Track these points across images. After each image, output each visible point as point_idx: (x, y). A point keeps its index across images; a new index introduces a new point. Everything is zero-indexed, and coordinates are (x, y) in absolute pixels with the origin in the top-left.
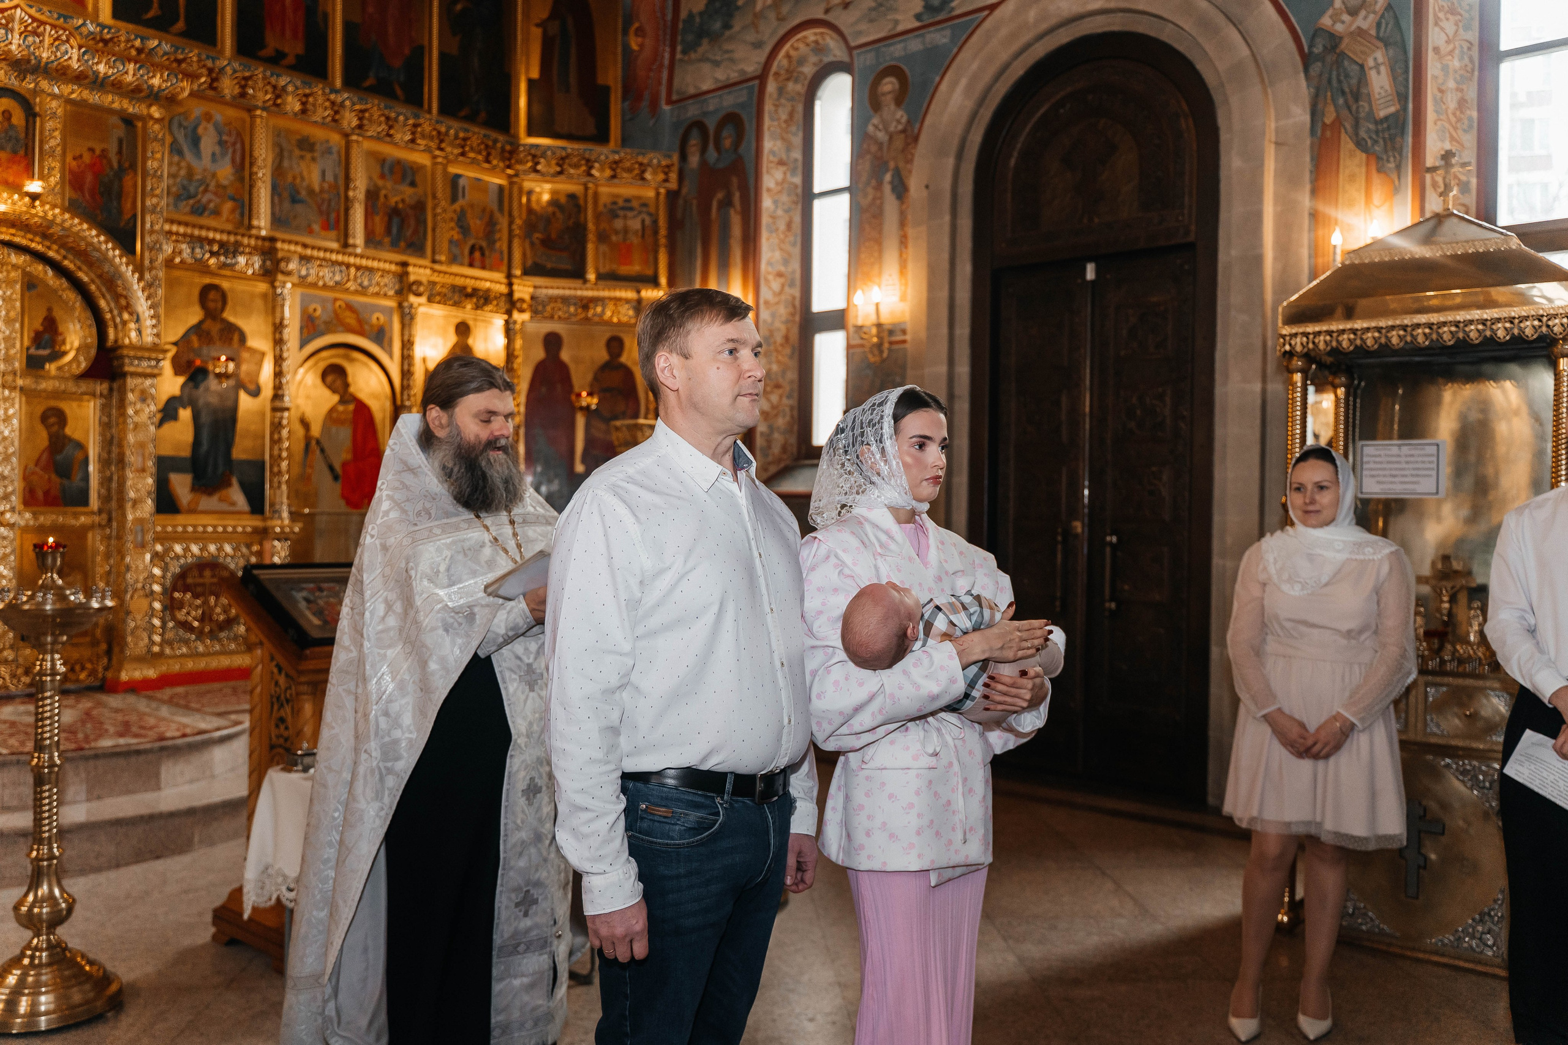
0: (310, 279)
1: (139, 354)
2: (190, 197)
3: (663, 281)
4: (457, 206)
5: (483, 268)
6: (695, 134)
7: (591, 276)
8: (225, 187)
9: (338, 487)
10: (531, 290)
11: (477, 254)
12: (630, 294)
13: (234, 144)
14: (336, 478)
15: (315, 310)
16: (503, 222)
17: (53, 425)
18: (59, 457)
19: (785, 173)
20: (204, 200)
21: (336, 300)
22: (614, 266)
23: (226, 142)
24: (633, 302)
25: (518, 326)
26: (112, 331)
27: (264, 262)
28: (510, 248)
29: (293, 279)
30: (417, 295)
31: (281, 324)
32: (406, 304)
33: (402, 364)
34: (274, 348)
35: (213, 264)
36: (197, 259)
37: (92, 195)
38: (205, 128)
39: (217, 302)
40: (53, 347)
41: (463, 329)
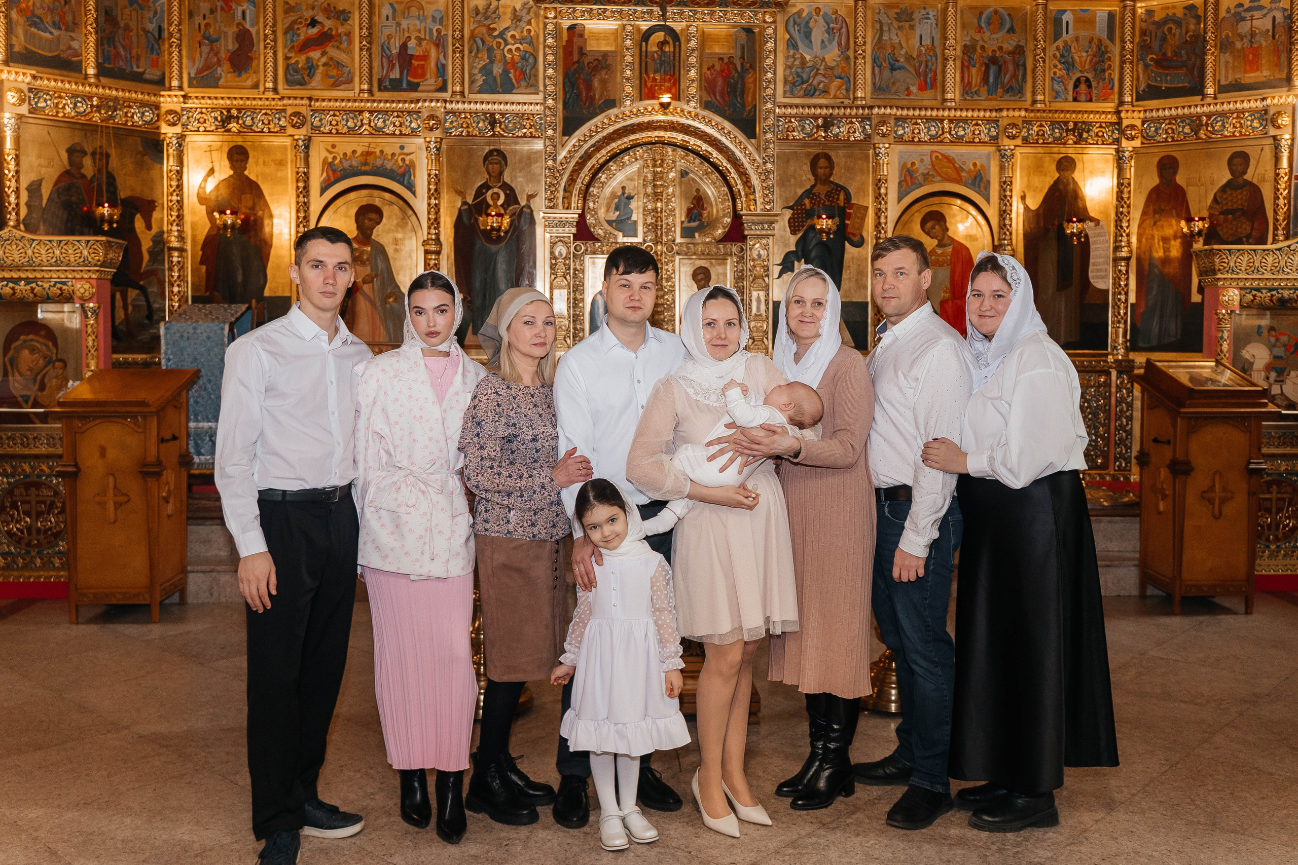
0: (906, 138)
1: (756, 219)
2: (803, 83)
4: (1060, 43)
5: (1091, 100)
7: (1210, 91)
8: (832, 68)
10: (1142, 115)
11: (1083, 87)
13: (840, 29)
15: (913, 164)
16: (1116, 50)
17: (701, 280)
20: (815, 83)
21: (932, 152)
22: (1238, 76)
23: (833, 29)
24: (1257, 112)
25: (1127, 154)
26: (740, 202)
27: (864, 128)
28: (1121, 74)
29: (889, 139)
30: (1011, 137)
31: (881, 180)
32: (1005, 148)
33: (1000, 205)
34: (876, 203)
35: (819, 137)
36: (806, 134)
37: (722, 96)
38: (816, 21)
39: (826, 168)
40: (700, 220)
41: (1066, 164)
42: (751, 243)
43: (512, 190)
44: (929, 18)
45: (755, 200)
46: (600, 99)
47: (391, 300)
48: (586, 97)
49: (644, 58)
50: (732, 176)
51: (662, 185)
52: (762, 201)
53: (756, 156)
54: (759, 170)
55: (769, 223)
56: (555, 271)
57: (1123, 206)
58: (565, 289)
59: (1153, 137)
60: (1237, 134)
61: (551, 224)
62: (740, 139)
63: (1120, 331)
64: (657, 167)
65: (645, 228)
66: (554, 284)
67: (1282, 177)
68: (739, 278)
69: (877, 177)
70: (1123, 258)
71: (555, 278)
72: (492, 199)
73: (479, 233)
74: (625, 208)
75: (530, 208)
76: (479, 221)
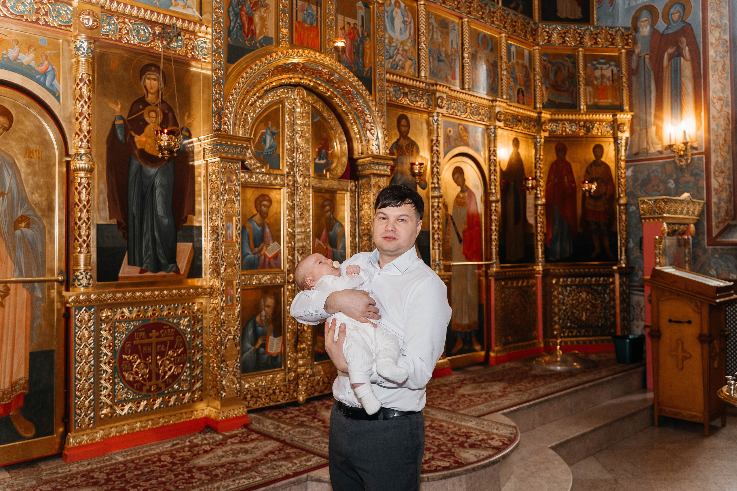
1: (379, 161)
2: (391, 58)
3: (626, 108)
4: (510, 63)
5: (524, 104)
6: (645, 13)
7: (583, 107)
9: (461, 247)
10: (550, 117)
11: (521, 94)
12: (609, 117)
13: (410, 23)
14: (460, 241)
15: (450, 131)
17: (327, 211)
18: (331, 233)
19: (720, 33)
20: (397, 60)
21: (460, 124)
22: (596, 100)
23: (406, 21)
24: (610, 122)
25: (543, 140)
26: (360, 146)
27: (428, 100)
28: (535, 90)
29: (444, 111)
30: (500, 121)
31: (437, 140)
32: (492, 127)
33: (490, 166)
34: (432, 157)
35: (405, 101)
36: (397, 98)
37: (350, 55)
38: (397, 12)
39: (406, 126)
40: (326, 158)
41: (516, 142)
42: (373, 181)
43: (170, 109)
44: (454, 30)
45: (378, 146)
46: (260, 35)
47: (23, 225)
48: (248, 31)
49: (294, 6)
50: (356, 123)
51: (302, 124)
52: (383, 146)
53: (373, 109)
54: (382, 121)
55: (388, 165)
56: (226, 197)
57: (540, 173)
58: (234, 215)
59: (555, 131)
60: (599, 134)
61: (224, 148)
62: (368, 93)
63: (540, 250)
64: (298, 107)
65: (287, 162)
66: (224, 210)
67: (623, 161)
68: (353, 210)
69: (435, 138)
70: (541, 205)
71: (225, 204)
72: (150, 117)
73: (136, 152)
74: (270, 141)
75: (189, 131)
76: (136, 140)
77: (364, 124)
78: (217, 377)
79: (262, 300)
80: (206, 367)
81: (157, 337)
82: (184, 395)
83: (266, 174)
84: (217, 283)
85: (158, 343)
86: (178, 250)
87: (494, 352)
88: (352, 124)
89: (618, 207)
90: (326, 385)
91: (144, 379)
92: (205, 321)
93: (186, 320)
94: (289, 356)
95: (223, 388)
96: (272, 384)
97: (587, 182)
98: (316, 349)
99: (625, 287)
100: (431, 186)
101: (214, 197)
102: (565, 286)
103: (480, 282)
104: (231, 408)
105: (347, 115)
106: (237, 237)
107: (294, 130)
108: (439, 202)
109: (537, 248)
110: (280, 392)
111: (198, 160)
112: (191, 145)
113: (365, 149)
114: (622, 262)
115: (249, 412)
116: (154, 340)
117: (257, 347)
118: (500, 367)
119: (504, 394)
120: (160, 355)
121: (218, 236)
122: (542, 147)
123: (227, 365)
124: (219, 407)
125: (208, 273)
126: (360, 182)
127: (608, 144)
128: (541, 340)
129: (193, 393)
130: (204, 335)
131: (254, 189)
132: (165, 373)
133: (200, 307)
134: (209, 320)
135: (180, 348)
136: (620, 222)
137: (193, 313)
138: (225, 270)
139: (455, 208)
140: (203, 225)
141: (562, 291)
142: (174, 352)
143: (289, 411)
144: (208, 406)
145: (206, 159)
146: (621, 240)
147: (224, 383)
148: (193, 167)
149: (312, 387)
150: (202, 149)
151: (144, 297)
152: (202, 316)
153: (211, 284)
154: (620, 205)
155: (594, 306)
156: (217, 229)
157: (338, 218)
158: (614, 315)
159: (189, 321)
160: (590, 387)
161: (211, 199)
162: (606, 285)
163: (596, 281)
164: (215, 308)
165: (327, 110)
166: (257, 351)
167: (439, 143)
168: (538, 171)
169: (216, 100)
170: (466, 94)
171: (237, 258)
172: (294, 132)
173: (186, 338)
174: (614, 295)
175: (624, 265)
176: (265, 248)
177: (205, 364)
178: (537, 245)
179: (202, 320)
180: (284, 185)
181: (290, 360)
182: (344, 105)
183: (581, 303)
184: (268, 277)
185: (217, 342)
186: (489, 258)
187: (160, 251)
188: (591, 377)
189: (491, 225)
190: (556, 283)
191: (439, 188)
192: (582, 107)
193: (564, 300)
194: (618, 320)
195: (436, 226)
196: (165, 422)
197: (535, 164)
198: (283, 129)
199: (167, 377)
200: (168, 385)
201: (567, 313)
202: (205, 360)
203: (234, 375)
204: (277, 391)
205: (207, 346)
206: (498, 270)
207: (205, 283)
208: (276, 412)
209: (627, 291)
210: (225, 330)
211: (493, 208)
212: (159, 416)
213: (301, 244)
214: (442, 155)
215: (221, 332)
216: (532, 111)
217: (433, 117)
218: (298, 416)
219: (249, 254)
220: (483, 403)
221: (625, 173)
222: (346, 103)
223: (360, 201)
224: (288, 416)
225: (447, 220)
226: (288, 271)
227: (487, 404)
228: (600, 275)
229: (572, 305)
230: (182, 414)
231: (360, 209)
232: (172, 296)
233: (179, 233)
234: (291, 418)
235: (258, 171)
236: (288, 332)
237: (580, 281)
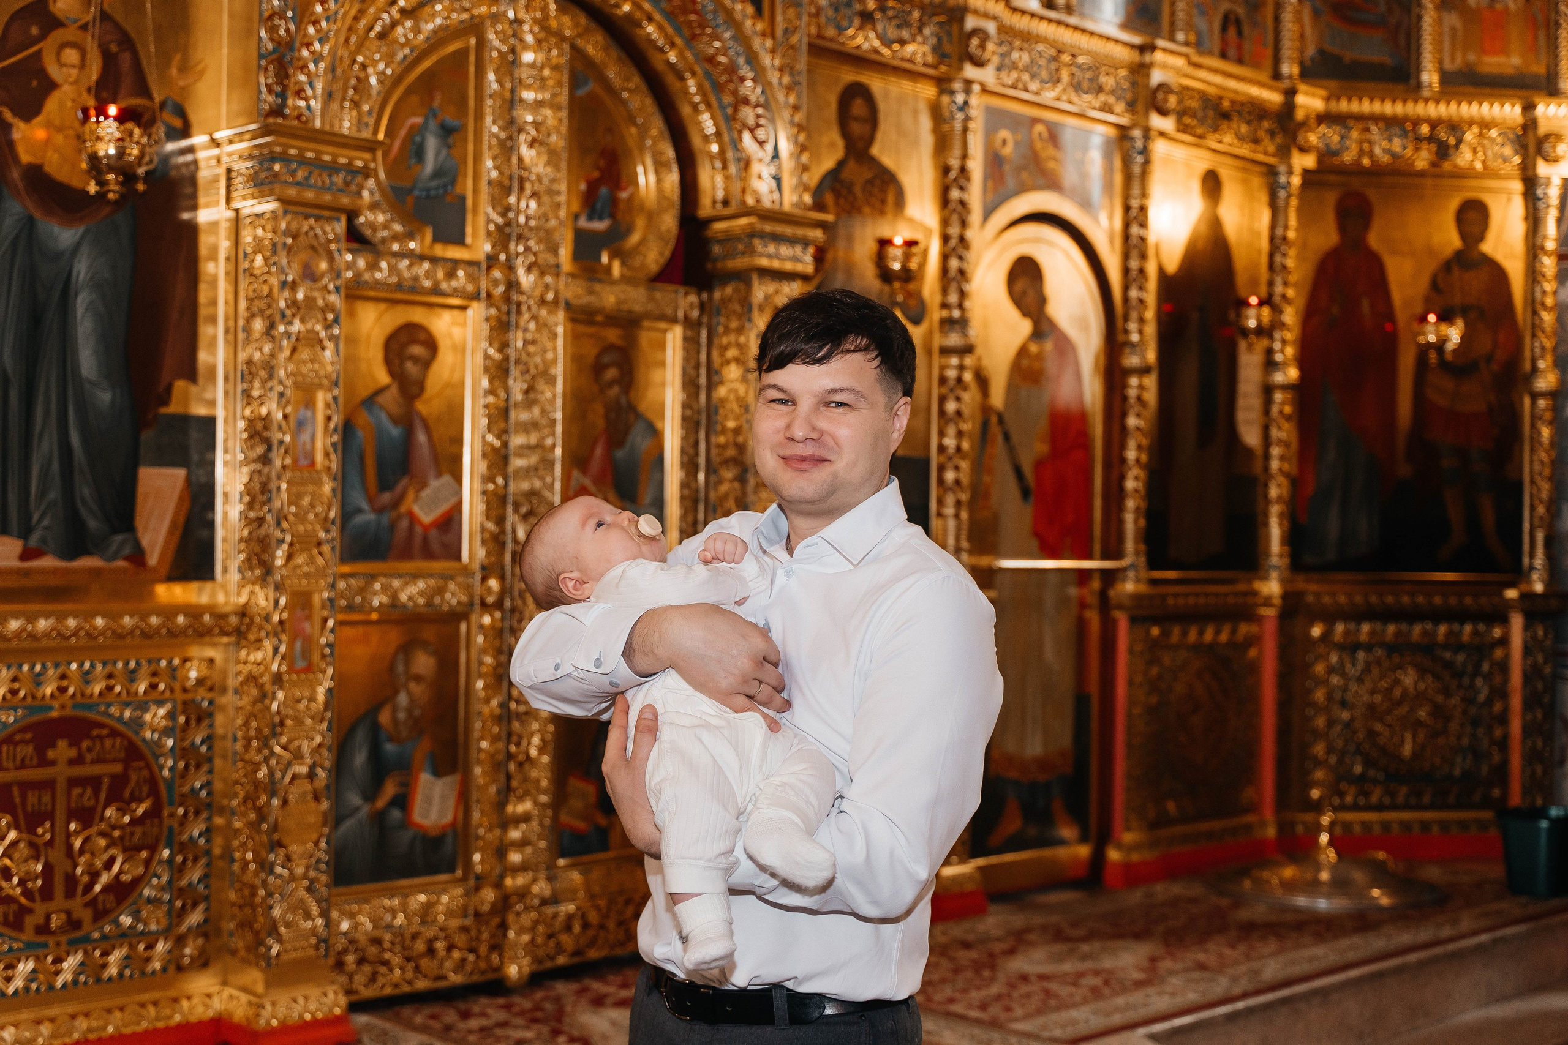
1: (780, 229)
5: (1240, 61)
7: (1430, 77)
9: (1028, 511)
10: (1321, 105)
11: (1232, 33)
12: (1510, 112)
14: (1025, 493)
15: (1004, 142)
17: (611, 384)
18: (620, 454)
21: (1035, 121)
22: (1472, 57)
24: (1513, 129)
25: (1296, 181)
26: (719, 180)
27: (939, 39)
28: (1277, 20)
29: (986, 75)
30: (1163, 112)
31: (963, 170)
32: (1137, 133)
33: (1126, 256)
34: (945, 222)
35: (865, 40)
36: (841, 30)
39: (864, 121)
40: (612, 216)
41: (1212, 184)
42: (760, 291)
43: (127, 42)
45: (778, 179)
50: (709, 106)
51: (539, 104)
52: (794, 181)
53: (767, 60)
54: (792, 99)
55: (805, 243)
56: (297, 327)
57: (1286, 284)
58: (320, 386)
59: (1336, 153)
60: (1479, 166)
61: (293, 173)
62: (750, 10)
63: (1276, 531)
64: (526, 47)
65: (489, 221)
66: (291, 367)
67: (1546, 253)
68: (690, 384)
69: (954, 163)
70: (1284, 388)
71: (294, 350)
72: (62, 65)
73: (16, 174)
74: (437, 155)
75: (181, 112)
76: (16, 135)
77: (736, 110)
78: (254, 894)
79: (401, 657)
80: (221, 864)
81: (71, 762)
82: (150, 947)
83: (422, 258)
84: (262, 599)
85: (73, 782)
86: (141, 489)
87: (1119, 846)
88: (695, 107)
89: (1527, 401)
90: (591, 933)
91: (28, 893)
92: (219, 719)
93: (162, 712)
94: (478, 837)
95: (273, 930)
96: (423, 922)
97: (1432, 318)
98: (564, 818)
99: (1540, 659)
100: (936, 314)
101: (258, 325)
102: (1351, 647)
103: (1081, 626)
104: (299, 993)
105: (682, 79)
106: (327, 454)
107: (512, 122)
108: (961, 368)
109: (1266, 524)
110: (450, 948)
111: (208, 206)
112: (189, 158)
113: (736, 188)
114: (1535, 576)
115: (356, 1007)
116: (61, 772)
117: (381, 803)
118: (1135, 897)
119: (1151, 977)
120: (78, 819)
121: (269, 449)
122: (1294, 202)
123: (288, 858)
124: (260, 988)
125: (233, 567)
126: (717, 295)
127: (1503, 197)
128: (1269, 815)
129: (180, 941)
130: (218, 763)
131: (382, 306)
132: (95, 876)
133: (205, 672)
134: (231, 712)
135: (140, 801)
136: (1533, 450)
137: (185, 690)
138: (290, 557)
139: (1012, 389)
140: (220, 414)
141: (1341, 663)
142: (122, 811)
143: (476, 1009)
144: (225, 983)
145: (236, 205)
146: (1533, 508)
147: (276, 912)
148: (192, 230)
149: (550, 936)
150: (222, 171)
151: (32, 636)
152: (211, 703)
153: (243, 600)
154: (1535, 396)
155: (1438, 711)
156: (266, 428)
157: (643, 408)
158: (1503, 745)
159: (171, 715)
160: (1422, 964)
161: (247, 330)
162: (1481, 649)
163: (1450, 634)
164: (251, 678)
165: (619, 59)
166: (379, 818)
167: (968, 179)
168: (1279, 280)
169: (270, 18)
170: (1059, 23)
171: (325, 522)
172: (512, 126)
173: (161, 768)
174: (1506, 680)
175: (1539, 587)
176: (411, 495)
177: (217, 851)
178: (1266, 515)
179: (210, 715)
180: (475, 297)
181: (481, 850)
182: (673, 45)
183: (1400, 703)
184: (421, 584)
185: (257, 784)
186: (1113, 551)
187: (85, 491)
188: (1424, 935)
189: (1123, 447)
190: (1325, 637)
191: (961, 324)
192: (1425, 77)
193: (1345, 690)
194: (1516, 761)
195: (950, 442)
196: (90, 1030)
197: (1271, 256)
198: (479, 117)
199: (98, 888)
200: (100, 914)
201: (1355, 732)
202: (218, 842)
203: (309, 890)
204: (440, 945)
205: (225, 796)
206: (1143, 588)
207: (221, 598)
208: (436, 1009)
209: (1548, 670)
210: (284, 748)
211: (1132, 393)
212: (70, 1009)
213: (525, 486)
214: (975, 216)
215: (272, 753)
216: (1262, 85)
217: (952, 93)
218: (504, 1025)
219: (360, 511)
220: (1085, 1001)
221: (1555, 293)
222: (678, 41)
223: (715, 354)
224: (474, 1023)
225: (985, 425)
226: (483, 568)
227: (1101, 1005)
228: (1460, 616)
229: (1371, 708)
230: (143, 1005)
231: (714, 378)
232: (121, 637)
233: (146, 435)
234: (482, 1029)
235: (396, 247)
236: (479, 762)
237: (1398, 634)
